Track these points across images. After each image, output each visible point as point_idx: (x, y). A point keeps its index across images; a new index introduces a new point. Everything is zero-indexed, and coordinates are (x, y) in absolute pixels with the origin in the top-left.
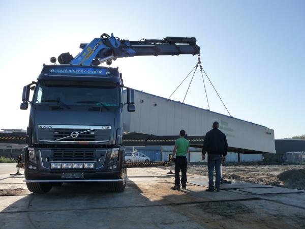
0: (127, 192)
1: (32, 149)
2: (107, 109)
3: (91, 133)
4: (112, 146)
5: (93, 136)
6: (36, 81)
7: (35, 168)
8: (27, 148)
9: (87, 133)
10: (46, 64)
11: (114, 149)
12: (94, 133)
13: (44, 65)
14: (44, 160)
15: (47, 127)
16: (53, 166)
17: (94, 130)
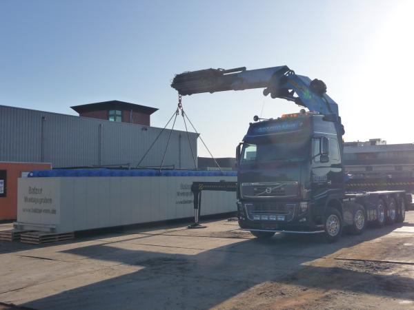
1: (241, 203)
4: (302, 200)
5: (283, 191)
6: (243, 142)
7: (244, 219)
9: (280, 188)
11: (304, 203)
12: (284, 188)
13: (250, 124)
14: (248, 212)
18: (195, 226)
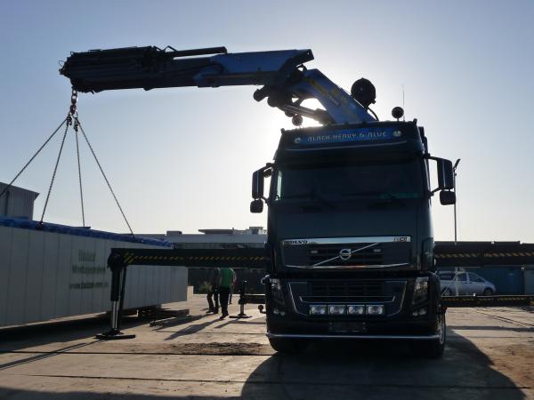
0: (449, 359)
1: (275, 281)
2: (401, 204)
3: (376, 251)
4: (415, 274)
5: (378, 256)
6: (273, 162)
8: (268, 279)
9: (371, 250)
10: (286, 129)
11: (419, 279)
12: (379, 250)
13: (283, 131)
14: (297, 300)
15: (298, 242)
16: (313, 310)
17: (380, 245)
18: (112, 335)
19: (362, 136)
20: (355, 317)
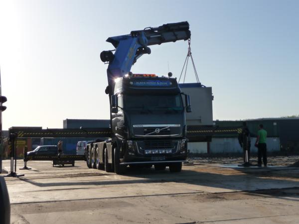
1: (130, 141)
2: (176, 112)
4: (181, 138)
5: (169, 131)
7: (133, 154)
11: (183, 140)
14: (139, 149)
15: (139, 126)
17: (170, 128)
19: (158, 83)
20: (163, 155)
